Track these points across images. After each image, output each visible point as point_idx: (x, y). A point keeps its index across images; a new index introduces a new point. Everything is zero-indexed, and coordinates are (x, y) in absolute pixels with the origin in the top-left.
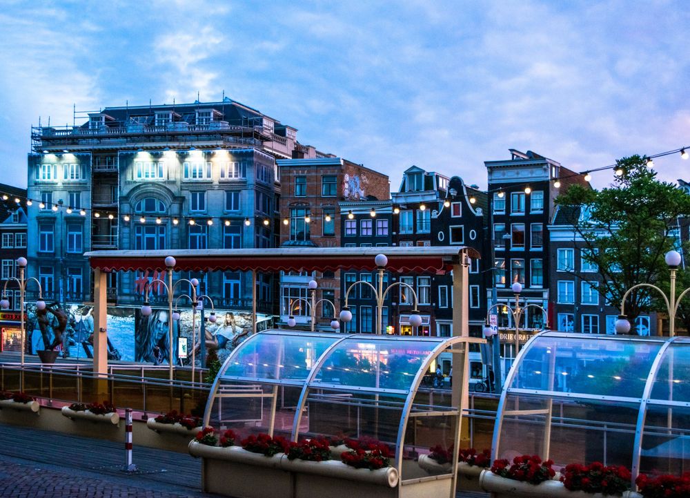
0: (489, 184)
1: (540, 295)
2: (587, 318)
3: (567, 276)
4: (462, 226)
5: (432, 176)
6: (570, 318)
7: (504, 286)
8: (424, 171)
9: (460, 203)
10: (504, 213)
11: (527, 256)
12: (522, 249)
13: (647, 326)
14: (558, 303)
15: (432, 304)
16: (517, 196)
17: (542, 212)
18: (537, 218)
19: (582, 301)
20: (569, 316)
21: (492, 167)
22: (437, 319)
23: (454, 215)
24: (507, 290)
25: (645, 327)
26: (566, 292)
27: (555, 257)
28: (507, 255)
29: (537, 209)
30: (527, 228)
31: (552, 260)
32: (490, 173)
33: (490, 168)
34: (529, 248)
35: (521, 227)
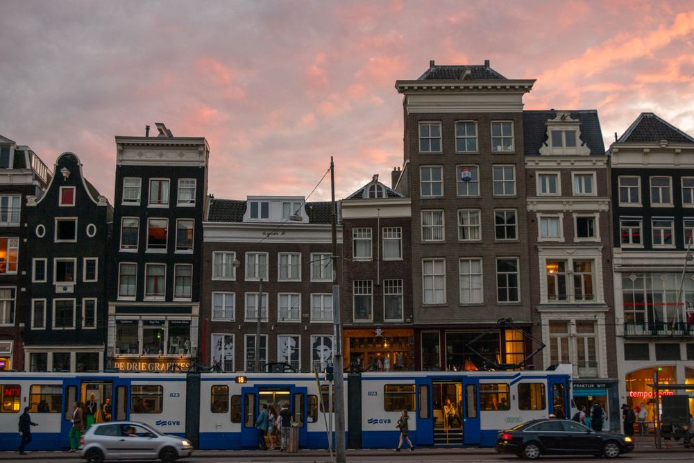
0: (118, 166)
1: (188, 310)
2: (251, 339)
3: (224, 286)
4: (76, 218)
5: (23, 151)
6: (228, 340)
7: (134, 299)
8: (14, 143)
9: (74, 188)
10: (138, 204)
11: (170, 259)
12: (164, 251)
13: (330, 346)
14: (212, 320)
15: (17, 324)
16: (157, 183)
17: (193, 205)
18: (186, 212)
19: (246, 317)
20: (226, 337)
21: (124, 144)
22: (25, 345)
23: (63, 203)
24: (139, 304)
25: (327, 347)
26: (223, 306)
27: (210, 261)
28: (141, 258)
29: (186, 201)
30: (172, 225)
31: (205, 265)
32: (120, 152)
33: (123, 145)
34: (174, 251)
35: (161, 223)
